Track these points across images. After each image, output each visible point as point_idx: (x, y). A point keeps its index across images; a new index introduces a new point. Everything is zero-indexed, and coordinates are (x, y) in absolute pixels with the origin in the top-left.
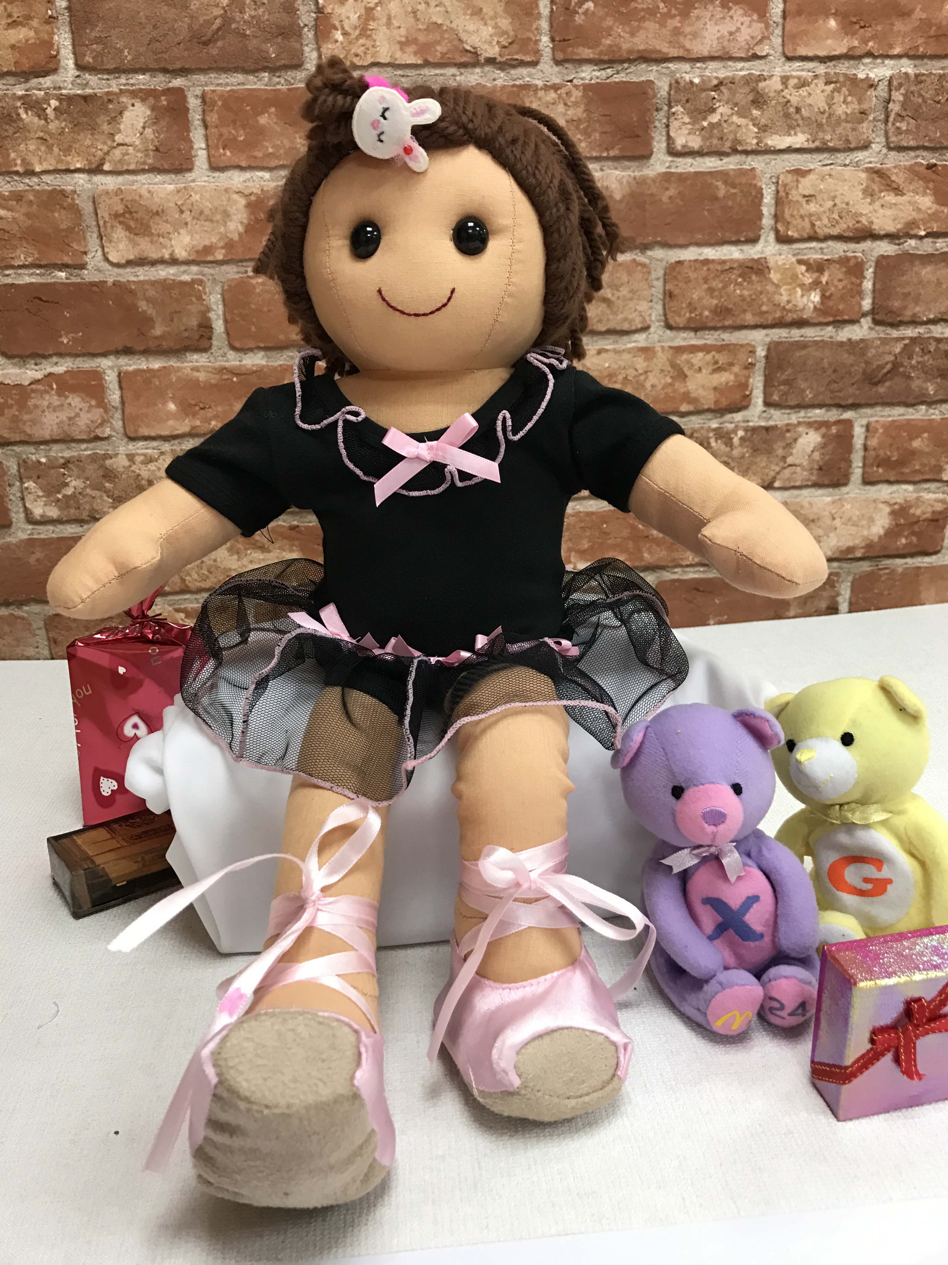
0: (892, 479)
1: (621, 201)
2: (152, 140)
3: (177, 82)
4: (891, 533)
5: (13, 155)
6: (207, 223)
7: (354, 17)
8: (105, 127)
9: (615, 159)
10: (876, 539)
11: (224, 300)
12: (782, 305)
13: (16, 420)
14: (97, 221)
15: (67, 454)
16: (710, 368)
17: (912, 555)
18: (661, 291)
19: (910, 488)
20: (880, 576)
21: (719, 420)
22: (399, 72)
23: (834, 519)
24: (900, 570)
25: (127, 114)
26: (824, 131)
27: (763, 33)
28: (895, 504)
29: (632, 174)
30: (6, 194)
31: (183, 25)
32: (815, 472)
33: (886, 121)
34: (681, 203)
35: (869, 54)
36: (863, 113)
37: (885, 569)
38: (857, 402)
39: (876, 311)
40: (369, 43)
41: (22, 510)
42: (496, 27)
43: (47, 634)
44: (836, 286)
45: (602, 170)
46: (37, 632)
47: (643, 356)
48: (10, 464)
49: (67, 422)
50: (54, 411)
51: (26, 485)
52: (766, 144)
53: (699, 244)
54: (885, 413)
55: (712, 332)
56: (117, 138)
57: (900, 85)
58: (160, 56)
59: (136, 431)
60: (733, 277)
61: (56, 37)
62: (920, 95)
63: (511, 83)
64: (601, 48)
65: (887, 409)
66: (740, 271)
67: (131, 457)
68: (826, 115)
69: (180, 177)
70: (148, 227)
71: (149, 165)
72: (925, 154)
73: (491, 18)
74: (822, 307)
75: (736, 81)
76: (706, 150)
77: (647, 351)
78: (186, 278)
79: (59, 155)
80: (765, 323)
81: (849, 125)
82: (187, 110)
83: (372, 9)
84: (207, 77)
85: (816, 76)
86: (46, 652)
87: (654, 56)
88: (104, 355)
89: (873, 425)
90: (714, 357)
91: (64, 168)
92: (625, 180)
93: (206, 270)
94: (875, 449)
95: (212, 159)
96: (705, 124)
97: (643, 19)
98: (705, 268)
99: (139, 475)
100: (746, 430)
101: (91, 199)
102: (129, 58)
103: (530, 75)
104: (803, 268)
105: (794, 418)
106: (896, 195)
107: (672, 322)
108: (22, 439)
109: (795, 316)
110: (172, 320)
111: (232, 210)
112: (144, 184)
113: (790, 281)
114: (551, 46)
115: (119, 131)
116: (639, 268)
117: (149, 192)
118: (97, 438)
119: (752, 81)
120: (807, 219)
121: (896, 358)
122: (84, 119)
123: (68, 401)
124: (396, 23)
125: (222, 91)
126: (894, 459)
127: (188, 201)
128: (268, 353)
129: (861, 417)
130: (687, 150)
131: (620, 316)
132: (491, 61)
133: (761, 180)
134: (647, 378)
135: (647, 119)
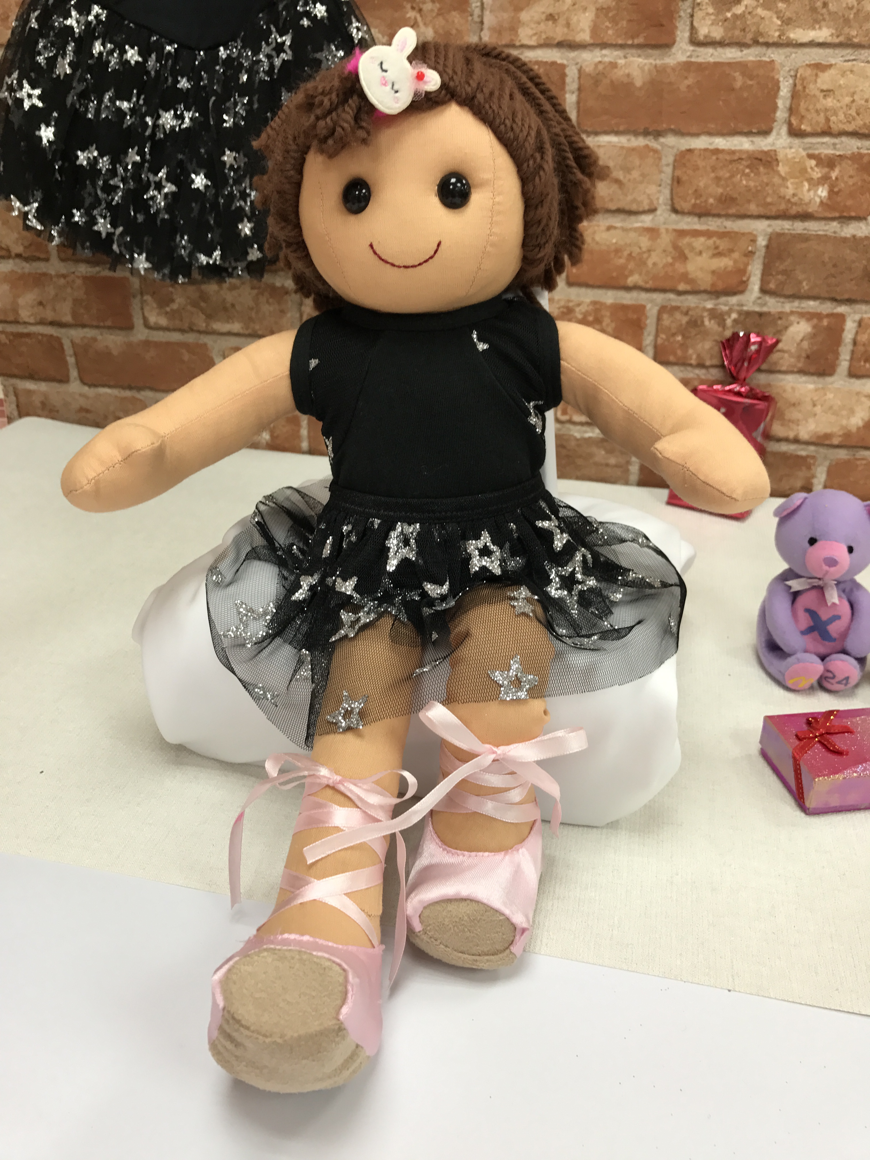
1: (640, 89)
9: (639, 46)
10: (854, 430)
12: (787, 197)
16: (710, 253)
18: (670, 176)
21: (713, 302)
23: (814, 405)
26: (850, 27)
29: (654, 62)
32: (802, 360)
34: (698, 93)
38: (853, 297)
44: (846, 183)
45: (625, 57)
47: (648, 236)
52: (788, 38)
53: (710, 134)
55: (715, 219)
60: (741, 167)
66: (749, 162)
68: (854, 11)
74: (829, 203)
76: (726, 42)
77: (652, 232)
80: (769, 214)
90: (715, 242)
92: (646, 68)
94: (864, 345)
96: (729, 15)
98: (714, 158)
100: (740, 313)
104: (813, 163)
105: (788, 307)
107: (678, 207)
109: (800, 210)
113: (798, 174)
116: (651, 154)
120: (822, 115)
129: (855, 312)
130: (709, 40)
131: (629, 198)
133: (779, 73)
134: (649, 256)
135: (673, 8)
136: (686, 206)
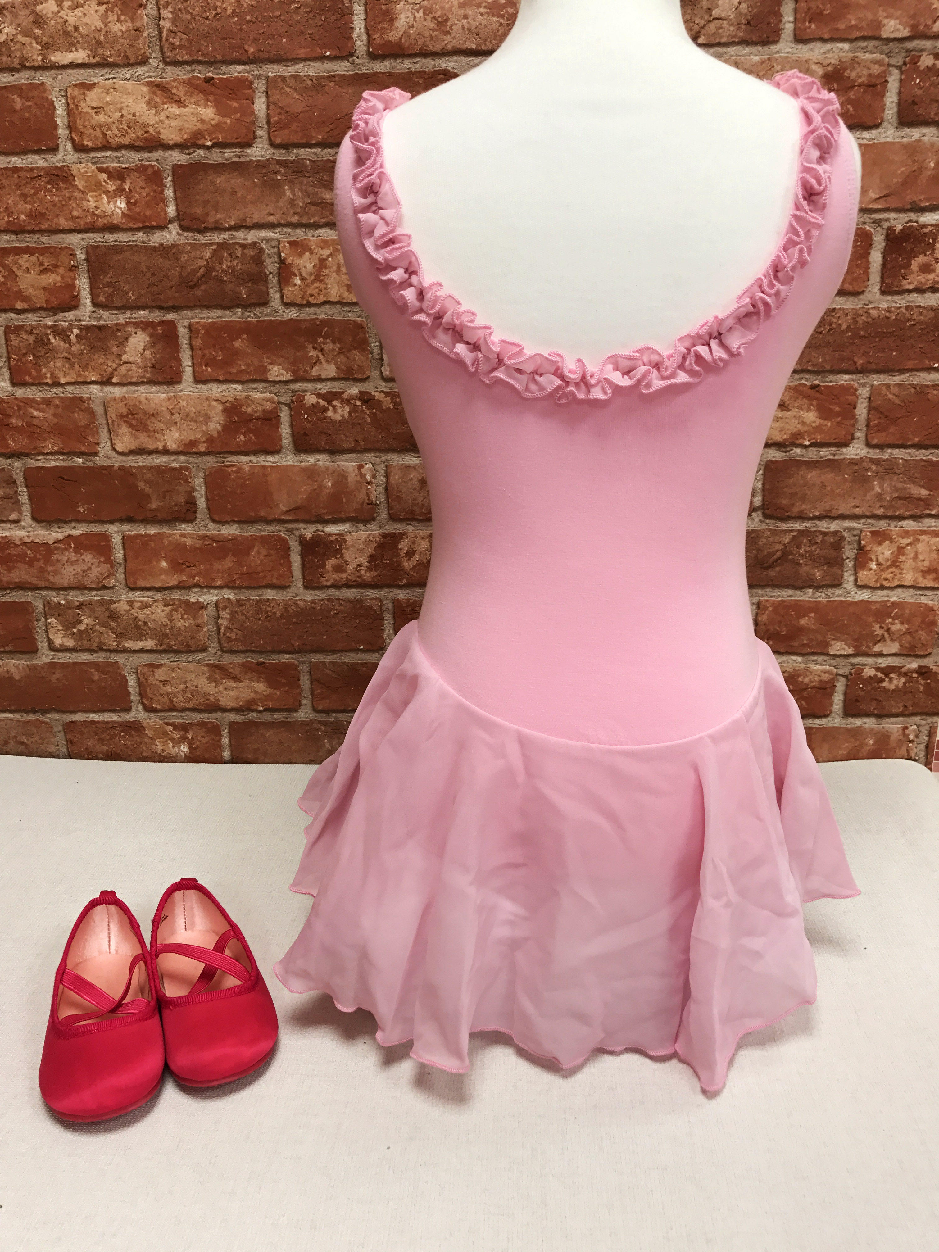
0: (782, 650)
2: (150, 359)
3: (170, 316)
5: (44, 370)
6: (192, 423)
7: (310, 266)
8: (114, 349)
11: (206, 483)
13: (42, 570)
14: (107, 420)
15: (81, 599)
19: (799, 659)
22: (347, 308)
25: (131, 340)
30: (39, 399)
31: (175, 273)
39: (765, 506)
40: (322, 286)
41: (45, 640)
43: (66, 736)
46: (59, 734)
48: (36, 604)
49: (81, 573)
50: (72, 565)
51: (49, 621)
54: (774, 594)
56: (123, 358)
58: (157, 296)
59: (135, 583)
61: (77, 282)
65: (777, 590)
67: (131, 603)
69: (171, 388)
70: (146, 425)
71: (148, 378)
72: (808, 376)
78: (175, 465)
79: (79, 371)
82: (178, 336)
83: (325, 260)
84: (193, 312)
88: (112, 522)
89: (763, 603)
91: (82, 380)
93: (192, 459)
95: (196, 374)
99: (137, 617)
101: (102, 404)
102: (133, 298)
106: (783, 410)
108: (47, 585)
110: (164, 498)
111: (212, 414)
112: (143, 393)
115: (125, 352)
117: (147, 399)
118: (105, 587)
121: (786, 547)
122: (99, 344)
123: (83, 557)
124: (344, 270)
125: (205, 323)
126: (784, 633)
127: (178, 407)
128: (241, 526)
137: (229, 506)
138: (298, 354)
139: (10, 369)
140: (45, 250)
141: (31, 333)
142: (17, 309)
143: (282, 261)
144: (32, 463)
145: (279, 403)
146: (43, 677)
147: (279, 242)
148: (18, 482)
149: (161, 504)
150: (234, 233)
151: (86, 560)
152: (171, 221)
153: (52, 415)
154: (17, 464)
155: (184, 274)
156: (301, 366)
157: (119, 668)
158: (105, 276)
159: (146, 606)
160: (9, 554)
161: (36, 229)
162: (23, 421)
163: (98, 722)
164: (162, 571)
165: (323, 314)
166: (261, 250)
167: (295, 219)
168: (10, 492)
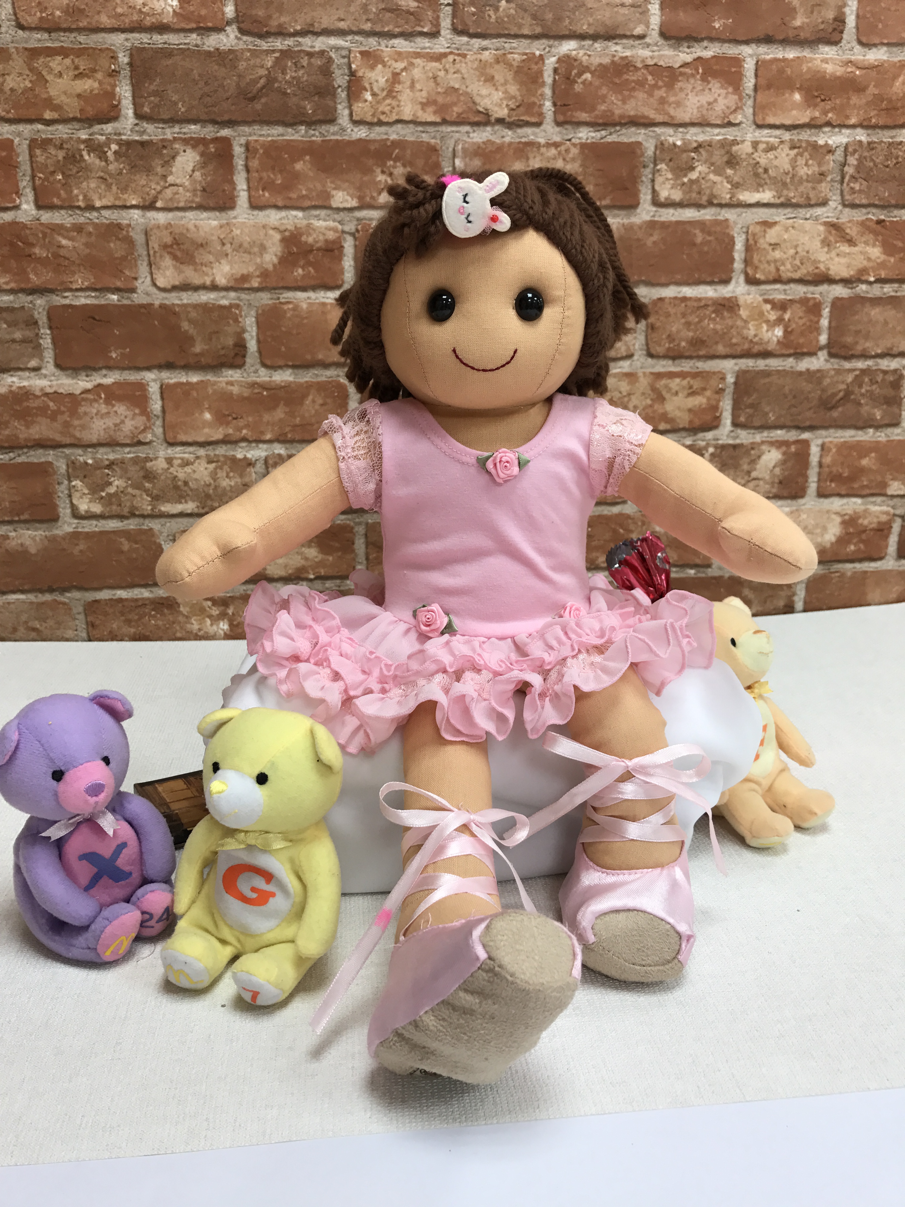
0: (843, 492)
2: (200, 182)
3: (225, 132)
4: (842, 541)
5: (76, 192)
6: (245, 255)
7: (382, 81)
8: (159, 169)
9: (607, 207)
10: (828, 545)
11: (258, 323)
12: (750, 338)
13: (67, 425)
14: (148, 251)
15: (112, 457)
16: (686, 393)
17: (861, 560)
19: (859, 501)
20: (832, 579)
21: (691, 438)
22: (420, 128)
24: (849, 574)
25: (179, 159)
26: (788, 189)
27: (737, 104)
28: (845, 515)
29: (621, 222)
30: (69, 225)
31: (231, 83)
32: (776, 485)
33: (842, 182)
34: (663, 247)
35: (828, 124)
36: (822, 174)
37: (837, 572)
38: (814, 424)
39: (831, 346)
40: (394, 103)
41: (68, 506)
42: (506, 92)
43: (86, 618)
44: (797, 323)
46: (77, 616)
47: (627, 381)
48: (58, 464)
49: (113, 428)
50: (102, 418)
51: (73, 483)
52: (738, 199)
53: (678, 284)
54: (837, 435)
55: (688, 361)
56: (169, 179)
57: (855, 151)
58: (210, 109)
59: (175, 437)
60: (708, 313)
61: (118, 89)
62: (872, 160)
63: (518, 140)
64: (597, 112)
65: (840, 431)
66: (714, 308)
68: (790, 175)
69: (224, 214)
70: (193, 257)
71: (197, 203)
72: (874, 210)
73: (502, 85)
74: (785, 341)
75: (713, 144)
76: (685, 203)
77: (631, 376)
78: (225, 302)
80: (734, 354)
81: (810, 185)
82: (232, 156)
83: (398, 74)
84: (251, 128)
85: (782, 142)
86: (84, 635)
87: (642, 121)
88: (149, 368)
89: (827, 445)
90: (689, 382)
91: (121, 204)
93: (243, 296)
94: (828, 466)
95: (252, 200)
96: (685, 180)
97: (633, 89)
98: (683, 305)
99: (176, 477)
100: (716, 447)
101: (144, 232)
102: (183, 110)
103: (534, 134)
104: (769, 307)
105: (758, 438)
106: (850, 246)
107: (653, 351)
108: (72, 442)
109: (761, 348)
110: (210, 339)
111: (268, 244)
112: (191, 220)
113: (757, 317)
114: (553, 109)
115: (171, 173)
117: (196, 226)
118: (140, 443)
119: (727, 145)
120: (773, 265)
121: (848, 387)
122: (141, 163)
123: (115, 409)
124: (418, 86)
125: (264, 141)
126: (846, 475)
127: (230, 236)
128: (296, 371)
129: (817, 438)
130: (669, 202)
132: (500, 121)
133: (733, 230)
134: (630, 400)
135: (635, 174)
136: (660, 350)
137: (283, 349)
138: (366, 179)
139: (34, 189)
140: (81, 52)
141: (61, 147)
142: (46, 120)
143: (352, 74)
144: (58, 300)
145: (343, 232)
146: (64, 550)
147: (350, 51)
148: (40, 323)
149: (206, 347)
150: (300, 40)
151: (119, 412)
152: (228, 23)
153: (83, 244)
154: (40, 302)
155: (243, 84)
156: (368, 192)
157: (153, 535)
158: (150, 84)
159: (186, 463)
160: (28, 406)
161: (74, 26)
162: (48, 251)
163: (127, 600)
164: (205, 424)
165: (394, 134)
166: (330, 60)
167: (368, 26)
168: (29, 334)
